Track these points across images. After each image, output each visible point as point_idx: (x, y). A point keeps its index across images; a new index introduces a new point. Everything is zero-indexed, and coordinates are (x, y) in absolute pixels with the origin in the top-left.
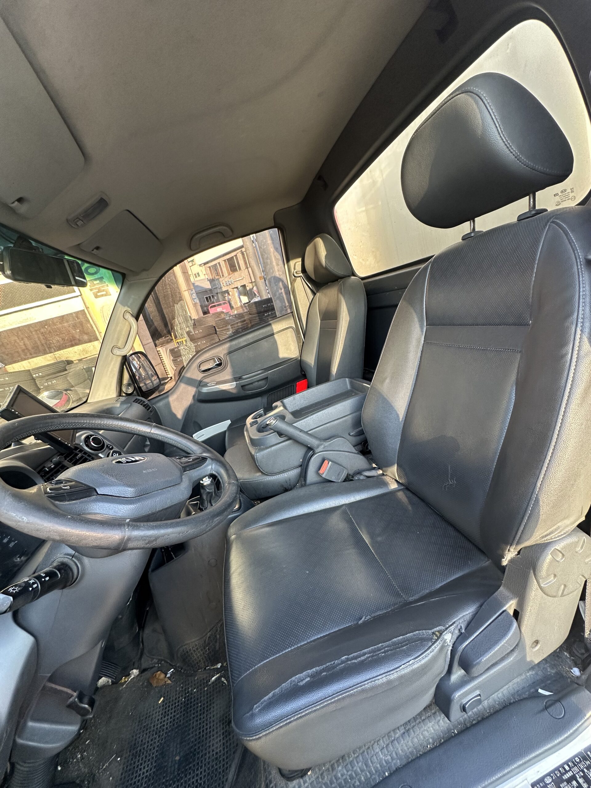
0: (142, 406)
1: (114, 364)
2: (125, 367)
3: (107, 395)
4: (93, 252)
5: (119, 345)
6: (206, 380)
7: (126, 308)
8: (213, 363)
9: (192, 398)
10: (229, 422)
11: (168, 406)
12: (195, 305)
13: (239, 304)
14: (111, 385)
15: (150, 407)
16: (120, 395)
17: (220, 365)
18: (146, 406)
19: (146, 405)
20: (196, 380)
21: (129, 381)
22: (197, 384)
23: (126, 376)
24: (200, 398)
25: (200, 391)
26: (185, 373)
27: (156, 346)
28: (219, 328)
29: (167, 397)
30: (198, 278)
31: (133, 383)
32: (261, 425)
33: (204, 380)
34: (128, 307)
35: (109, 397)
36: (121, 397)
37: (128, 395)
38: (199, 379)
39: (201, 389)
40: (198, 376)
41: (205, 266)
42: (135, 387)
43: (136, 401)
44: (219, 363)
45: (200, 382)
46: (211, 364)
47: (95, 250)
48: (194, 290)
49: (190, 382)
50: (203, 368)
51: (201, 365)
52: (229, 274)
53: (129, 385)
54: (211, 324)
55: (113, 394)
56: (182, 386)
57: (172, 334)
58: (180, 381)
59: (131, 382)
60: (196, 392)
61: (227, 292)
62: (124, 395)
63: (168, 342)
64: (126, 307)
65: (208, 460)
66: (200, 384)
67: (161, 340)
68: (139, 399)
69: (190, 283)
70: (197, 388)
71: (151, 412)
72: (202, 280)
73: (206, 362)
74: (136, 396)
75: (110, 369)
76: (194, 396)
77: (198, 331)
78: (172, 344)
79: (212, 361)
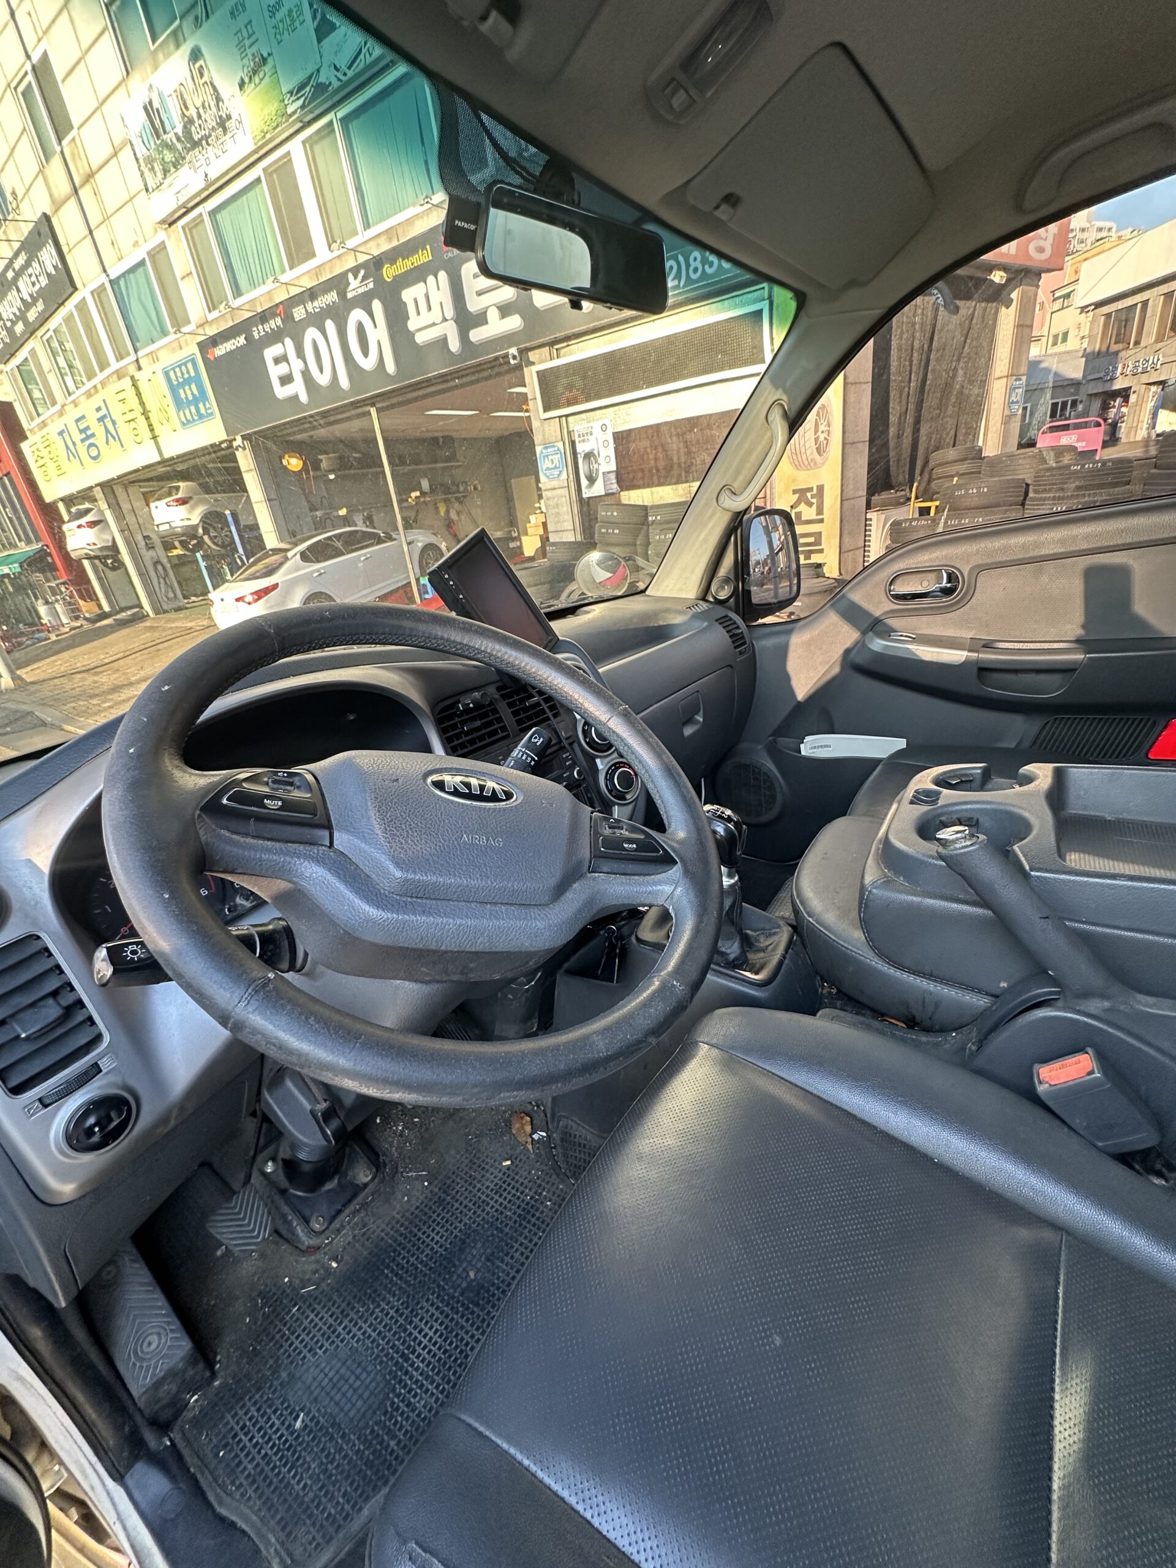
0: (727, 635)
1: (713, 527)
2: (732, 539)
3: (681, 590)
4: (717, 213)
5: (736, 486)
6: (893, 622)
7: (779, 394)
8: (933, 582)
9: (841, 652)
10: (901, 743)
11: (782, 652)
12: (1007, 420)
13: (1142, 434)
14: (693, 571)
15: (744, 643)
16: (704, 599)
17: (947, 592)
18: (738, 640)
19: (737, 635)
20: (867, 614)
21: (729, 573)
22: (866, 625)
23: (729, 560)
24: (859, 660)
25: (867, 642)
26: (850, 590)
27: (869, 506)
28: (1036, 492)
29: (790, 632)
30: (1060, 348)
31: (737, 580)
32: (942, 815)
33: (889, 622)
34: (785, 391)
35: (684, 595)
36: (701, 602)
37: (719, 602)
38: (877, 613)
39: (872, 640)
40: (878, 605)
41: (1097, 311)
42: (736, 589)
43: (723, 621)
44: (950, 588)
45: (877, 622)
46: (925, 584)
47: (724, 207)
48: (1024, 378)
49: (853, 614)
50: (901, 588)
51: (899, 581)
52: (1160, 338)
53: (727, 580)
54: (1020, 477)
55: (691, 592)
56: (833, 618)
57: (915, 484)
58: (832, 606)
59: (732, 576)
60: (856, 644)
61: (1124, 394)
62: (711, 599)
63: (898, 504)
64: (780, 391)
65: (675, 868)
66: (875, 626)
67: (885, 495)
68: (731, 619)
69: (1024, 357)
70: (864, 633)
71: (741, 653)
72: (1068, 352)
73: (914, 576)
74: (731, 610)
75: (702, 536)
76: (847, 652)
77: (979, 488)
78: (904, 509)
79: (932, 576)
